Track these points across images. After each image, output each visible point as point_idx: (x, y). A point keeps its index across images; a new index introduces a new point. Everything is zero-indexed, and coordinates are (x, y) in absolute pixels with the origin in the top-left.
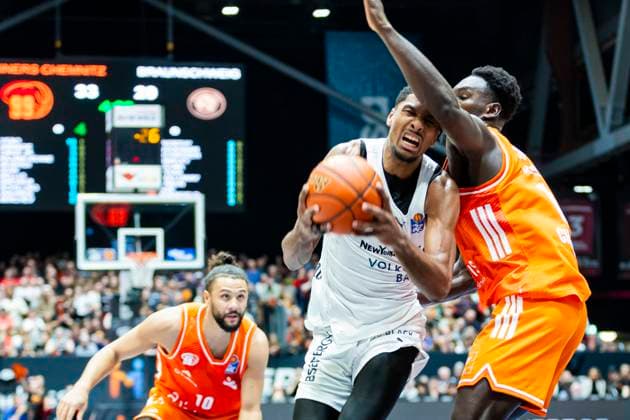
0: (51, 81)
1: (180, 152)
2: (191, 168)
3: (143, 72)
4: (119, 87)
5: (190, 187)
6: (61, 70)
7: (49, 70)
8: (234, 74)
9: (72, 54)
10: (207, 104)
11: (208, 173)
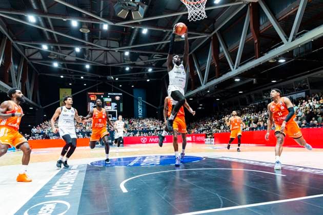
0: (96, 95)
1: (114, 104)
2: (115, 107)
3: (109, 94)
4: (106, 96)
5: (115, 109)
6: (98, 94)
7: (96, 93)
8: (121, 94)
9: (99, 92)
10: (118, 98)
11: (118, 107)
